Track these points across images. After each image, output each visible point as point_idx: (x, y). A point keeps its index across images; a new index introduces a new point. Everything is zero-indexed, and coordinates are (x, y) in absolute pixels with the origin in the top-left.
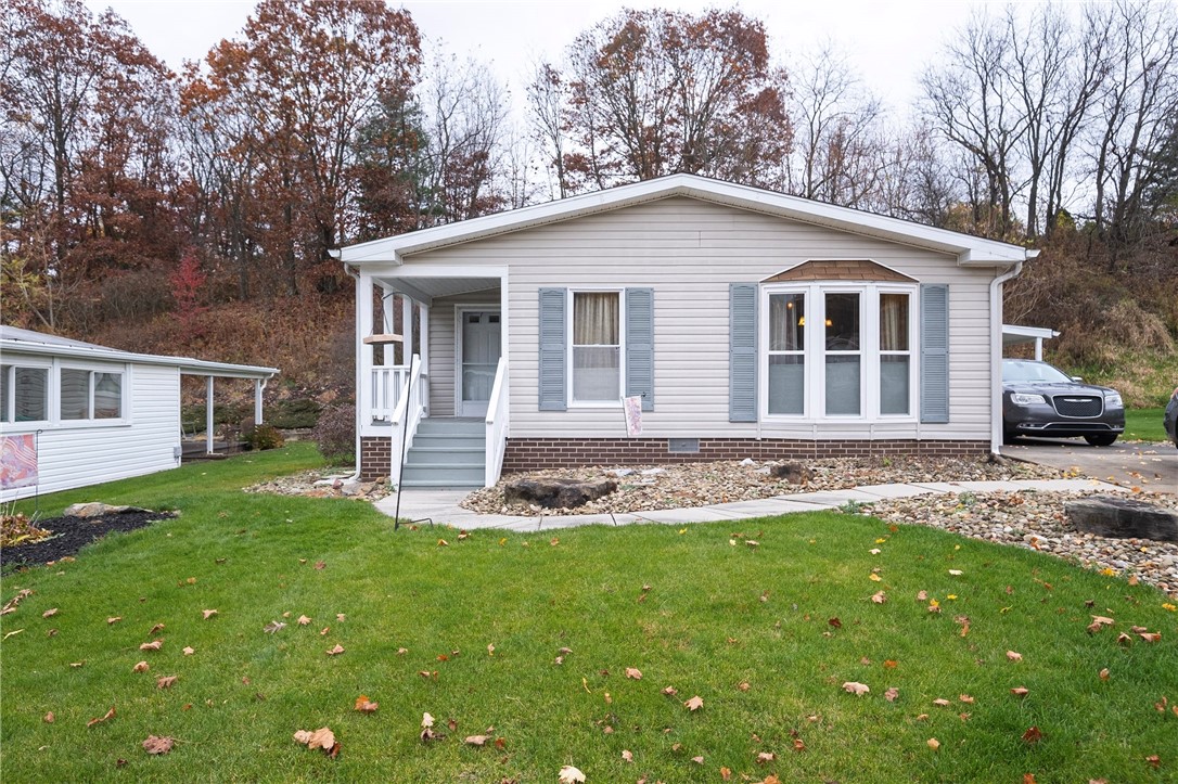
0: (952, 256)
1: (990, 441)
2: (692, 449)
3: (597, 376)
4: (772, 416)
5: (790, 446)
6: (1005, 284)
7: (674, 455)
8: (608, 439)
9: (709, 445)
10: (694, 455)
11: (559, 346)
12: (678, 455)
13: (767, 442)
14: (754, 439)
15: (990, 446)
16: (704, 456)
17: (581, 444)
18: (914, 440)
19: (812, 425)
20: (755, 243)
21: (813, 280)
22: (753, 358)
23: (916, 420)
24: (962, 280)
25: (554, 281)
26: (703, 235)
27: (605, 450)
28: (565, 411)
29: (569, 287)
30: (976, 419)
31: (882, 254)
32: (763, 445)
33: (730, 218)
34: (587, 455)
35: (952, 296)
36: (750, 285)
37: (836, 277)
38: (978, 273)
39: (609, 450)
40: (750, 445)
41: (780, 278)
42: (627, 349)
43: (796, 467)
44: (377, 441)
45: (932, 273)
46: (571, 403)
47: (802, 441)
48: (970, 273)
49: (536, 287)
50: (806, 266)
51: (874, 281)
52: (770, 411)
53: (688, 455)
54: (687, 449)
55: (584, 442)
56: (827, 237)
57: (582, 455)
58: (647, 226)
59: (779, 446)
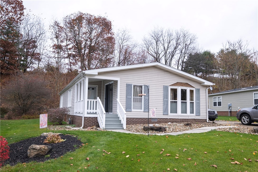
0: (200, 83)
1: (206, 119)
2: (156, 121)
3: (138, 104)
4: (171, 114)
5: (174, 120)
6: (208, 89)
7: (152, 122)
8: (140, 118)
9: (159, 120)
10: (156, 122)
11: (130, 97)
12: (153, 122)
13: (170, 119)
14: (167, 118)
15: (206, 120)
16: (158, 122)
17: (134, 119)
18: (195, 119)
19: (179, 116)
20: (168, 78)
21: (179, 86)
22: (167, 101)
23: (195, 115)
24: (202, 88)
25: (130, 82)
26: (159, 75)
27: (139, 121)
28: (131, 112)
29: (133, 84)
30: (204, 115)
31: (189, 82)
32: (169, 120)
33: (163, 72)
34: (135, 122)
35: (200, 91)
36: (167, 86)
37: (182, 86)
38: (204, 87)
39: (140, 121)
40: (167, 120)
41: (172, 85)
42: (144, 98)
43: (190, 124)
44: (88, 118)
45: (197, 86)
46: (132, 110)
47: (177, 119)
48: (203, 87)
49: (126, 83)
50: (177, 83)
51: (189, 87)
52: (171, 113)
53: (155, 122)
54: (155, 121)
55: (135, 119)
56: (180, 78)
57: (134, 122)
58: (148, 72)
59: (172, 120)
